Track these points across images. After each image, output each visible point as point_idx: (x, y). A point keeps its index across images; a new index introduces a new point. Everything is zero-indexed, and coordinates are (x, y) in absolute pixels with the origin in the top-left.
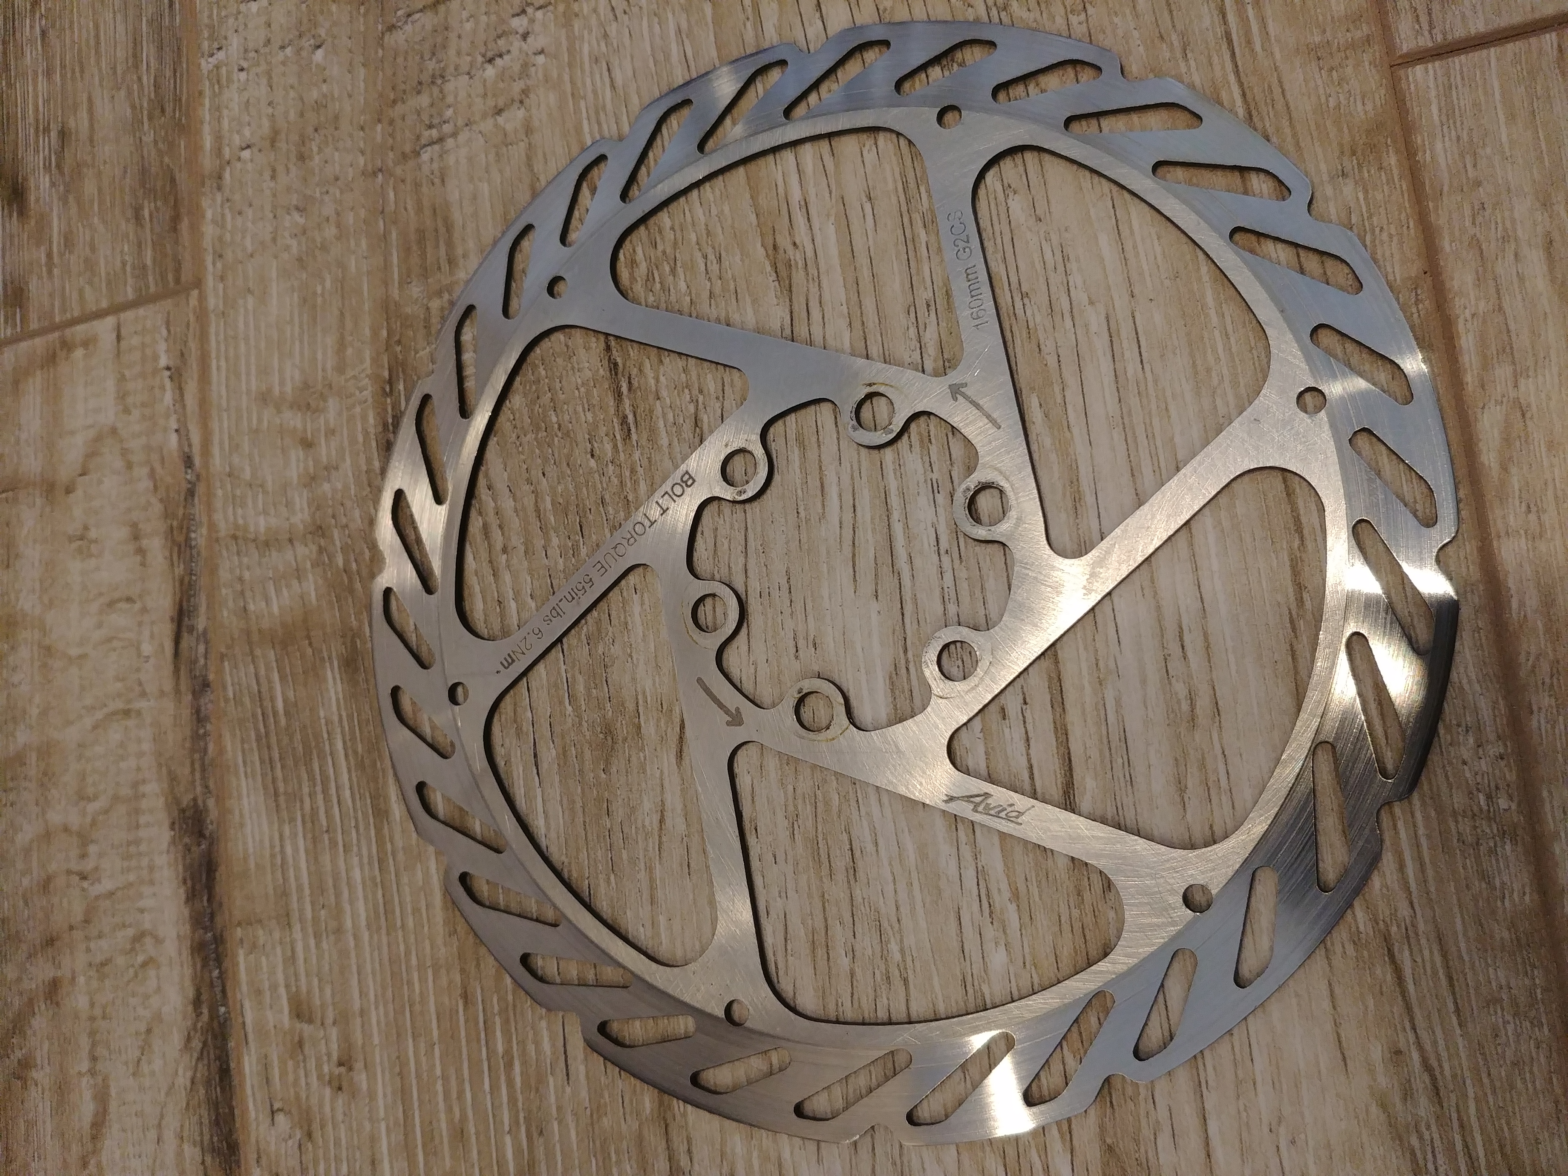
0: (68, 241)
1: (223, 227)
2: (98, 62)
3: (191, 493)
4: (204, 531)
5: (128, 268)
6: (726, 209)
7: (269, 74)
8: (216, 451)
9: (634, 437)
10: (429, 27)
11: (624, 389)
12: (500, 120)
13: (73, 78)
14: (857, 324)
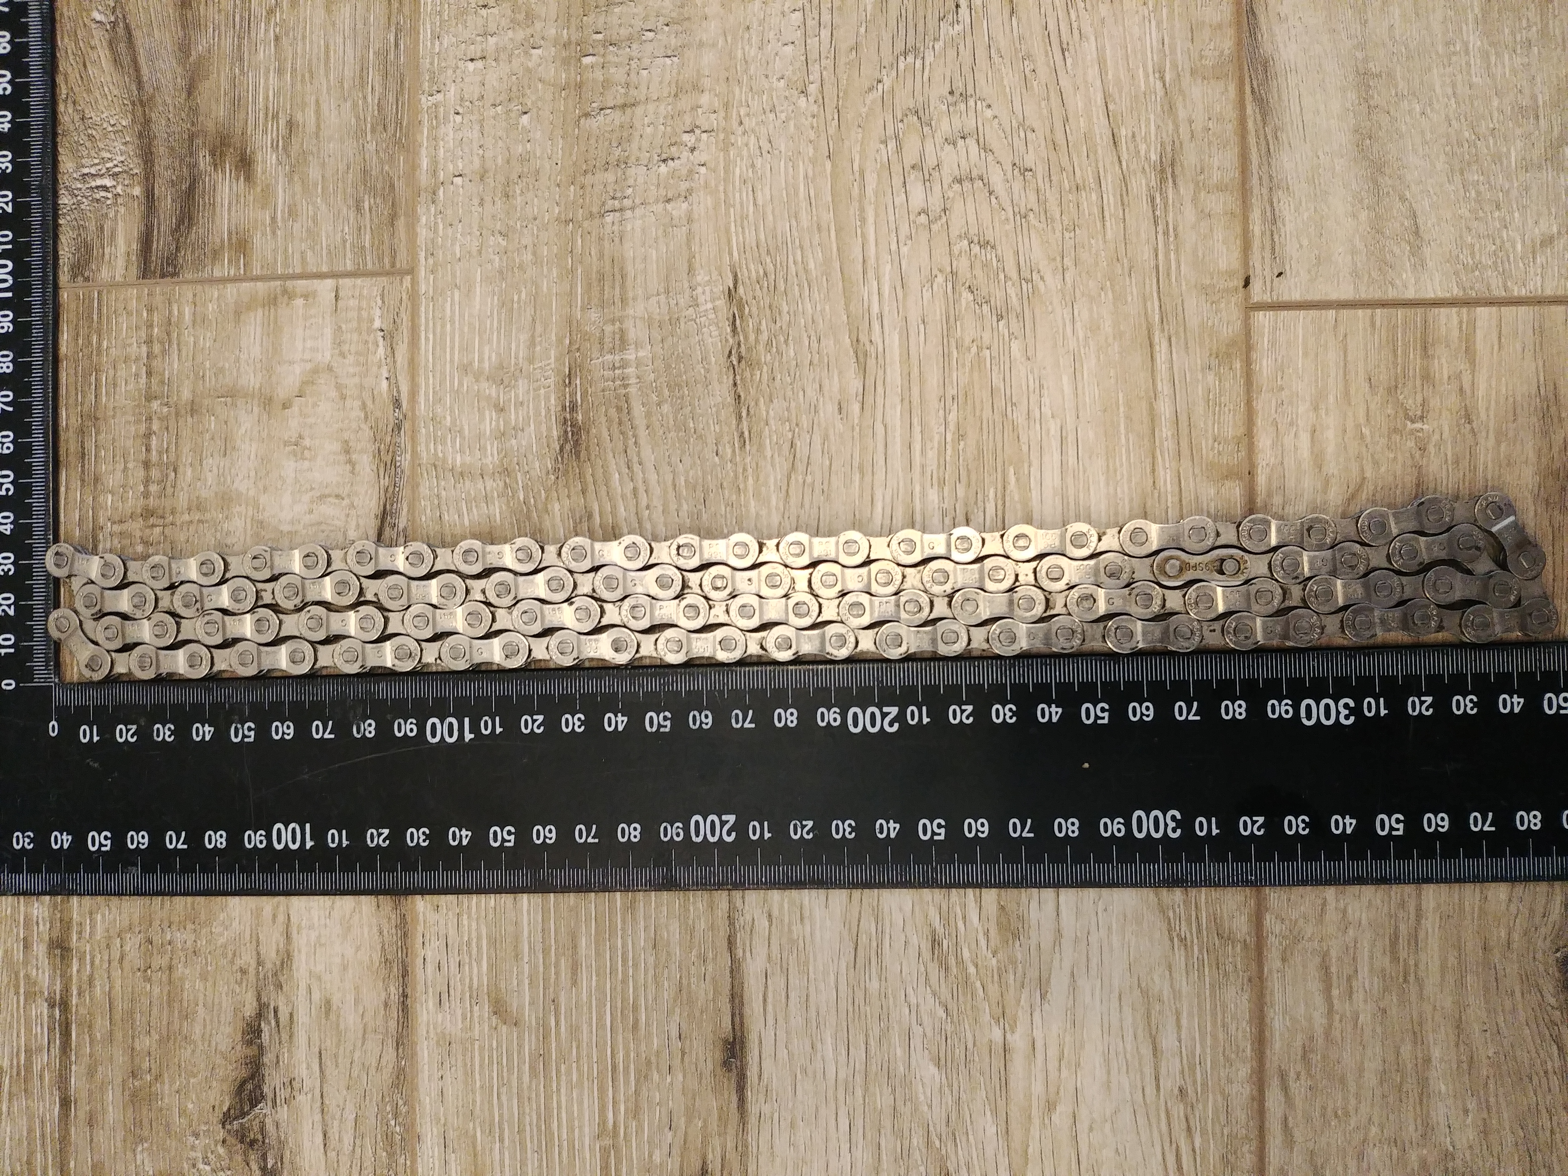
0: (292, 212)
1: (436, 231)
2: (327, 76)
3: (398, 427)
4: (408, 456)
5: (348, 245)
6: (827, 307)
7: (481, 122)
8: (422, 399)
9: (748, 447)
10: (617, 123)
11: (744, 414)
12: (669, 207)
13: (303, 81)
14: (906, 402)
